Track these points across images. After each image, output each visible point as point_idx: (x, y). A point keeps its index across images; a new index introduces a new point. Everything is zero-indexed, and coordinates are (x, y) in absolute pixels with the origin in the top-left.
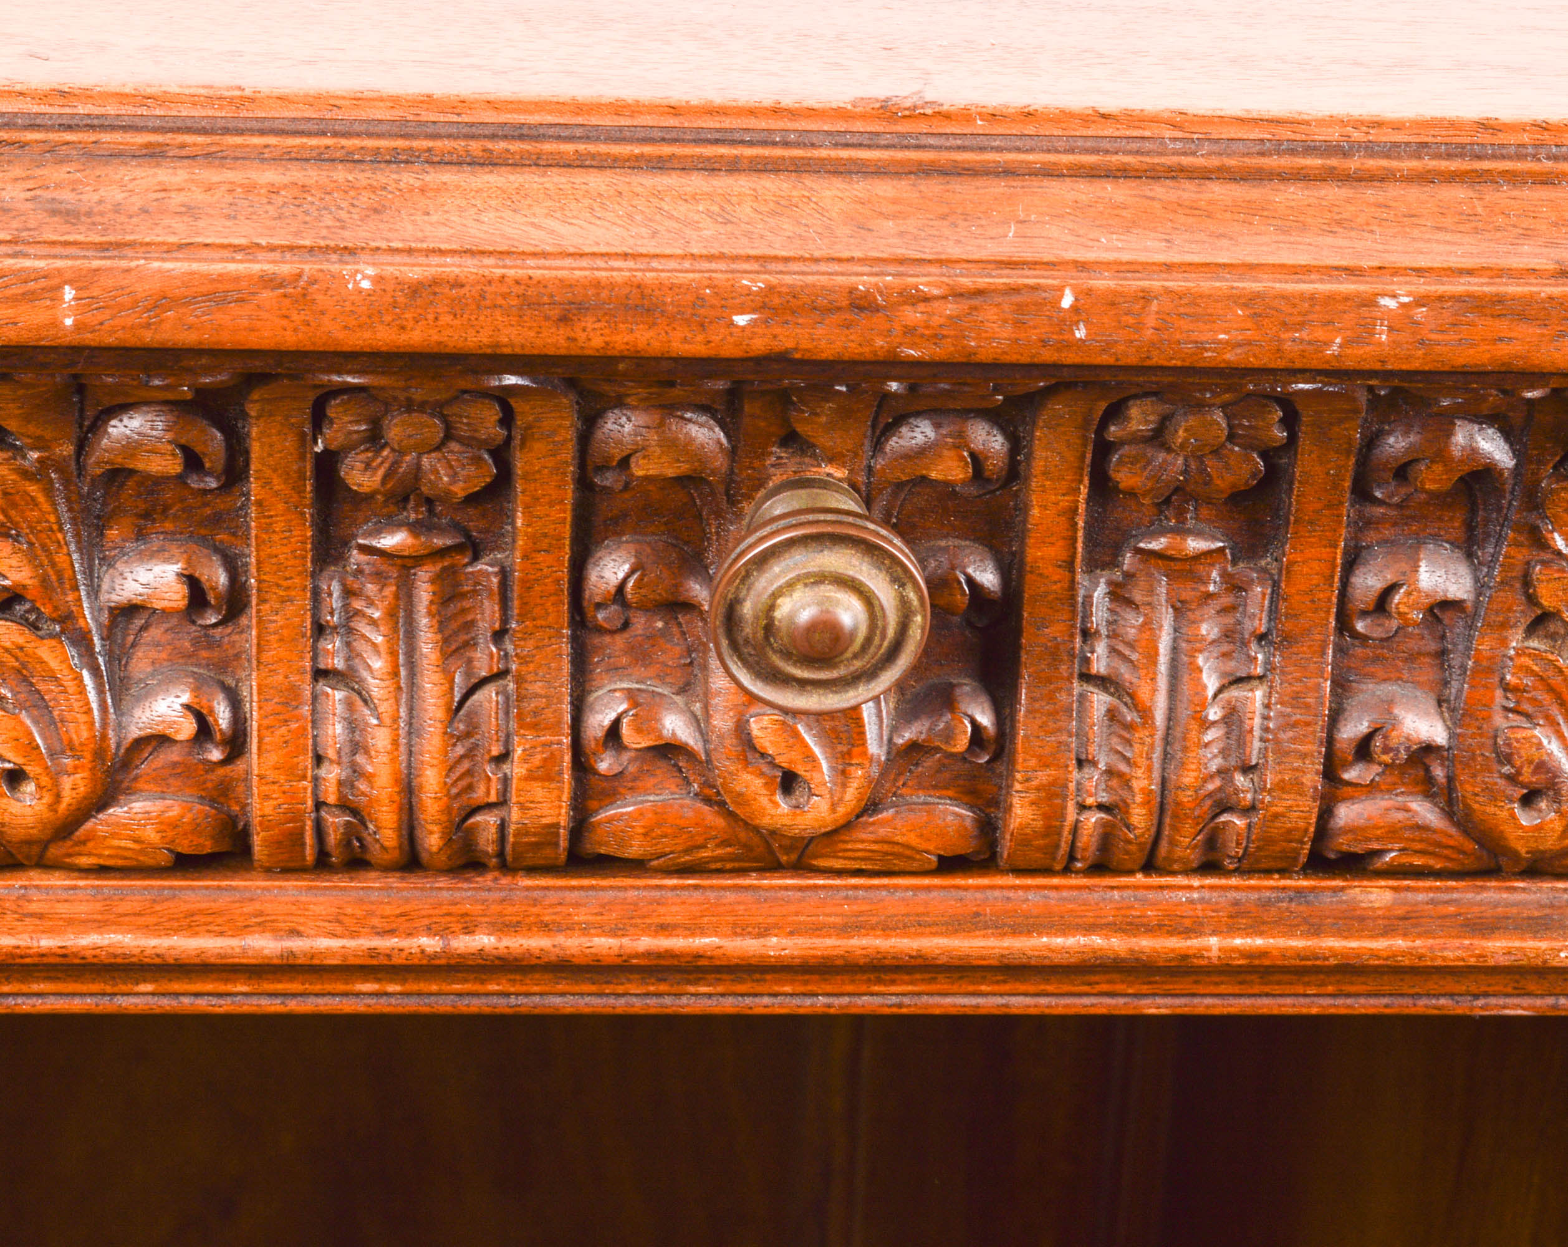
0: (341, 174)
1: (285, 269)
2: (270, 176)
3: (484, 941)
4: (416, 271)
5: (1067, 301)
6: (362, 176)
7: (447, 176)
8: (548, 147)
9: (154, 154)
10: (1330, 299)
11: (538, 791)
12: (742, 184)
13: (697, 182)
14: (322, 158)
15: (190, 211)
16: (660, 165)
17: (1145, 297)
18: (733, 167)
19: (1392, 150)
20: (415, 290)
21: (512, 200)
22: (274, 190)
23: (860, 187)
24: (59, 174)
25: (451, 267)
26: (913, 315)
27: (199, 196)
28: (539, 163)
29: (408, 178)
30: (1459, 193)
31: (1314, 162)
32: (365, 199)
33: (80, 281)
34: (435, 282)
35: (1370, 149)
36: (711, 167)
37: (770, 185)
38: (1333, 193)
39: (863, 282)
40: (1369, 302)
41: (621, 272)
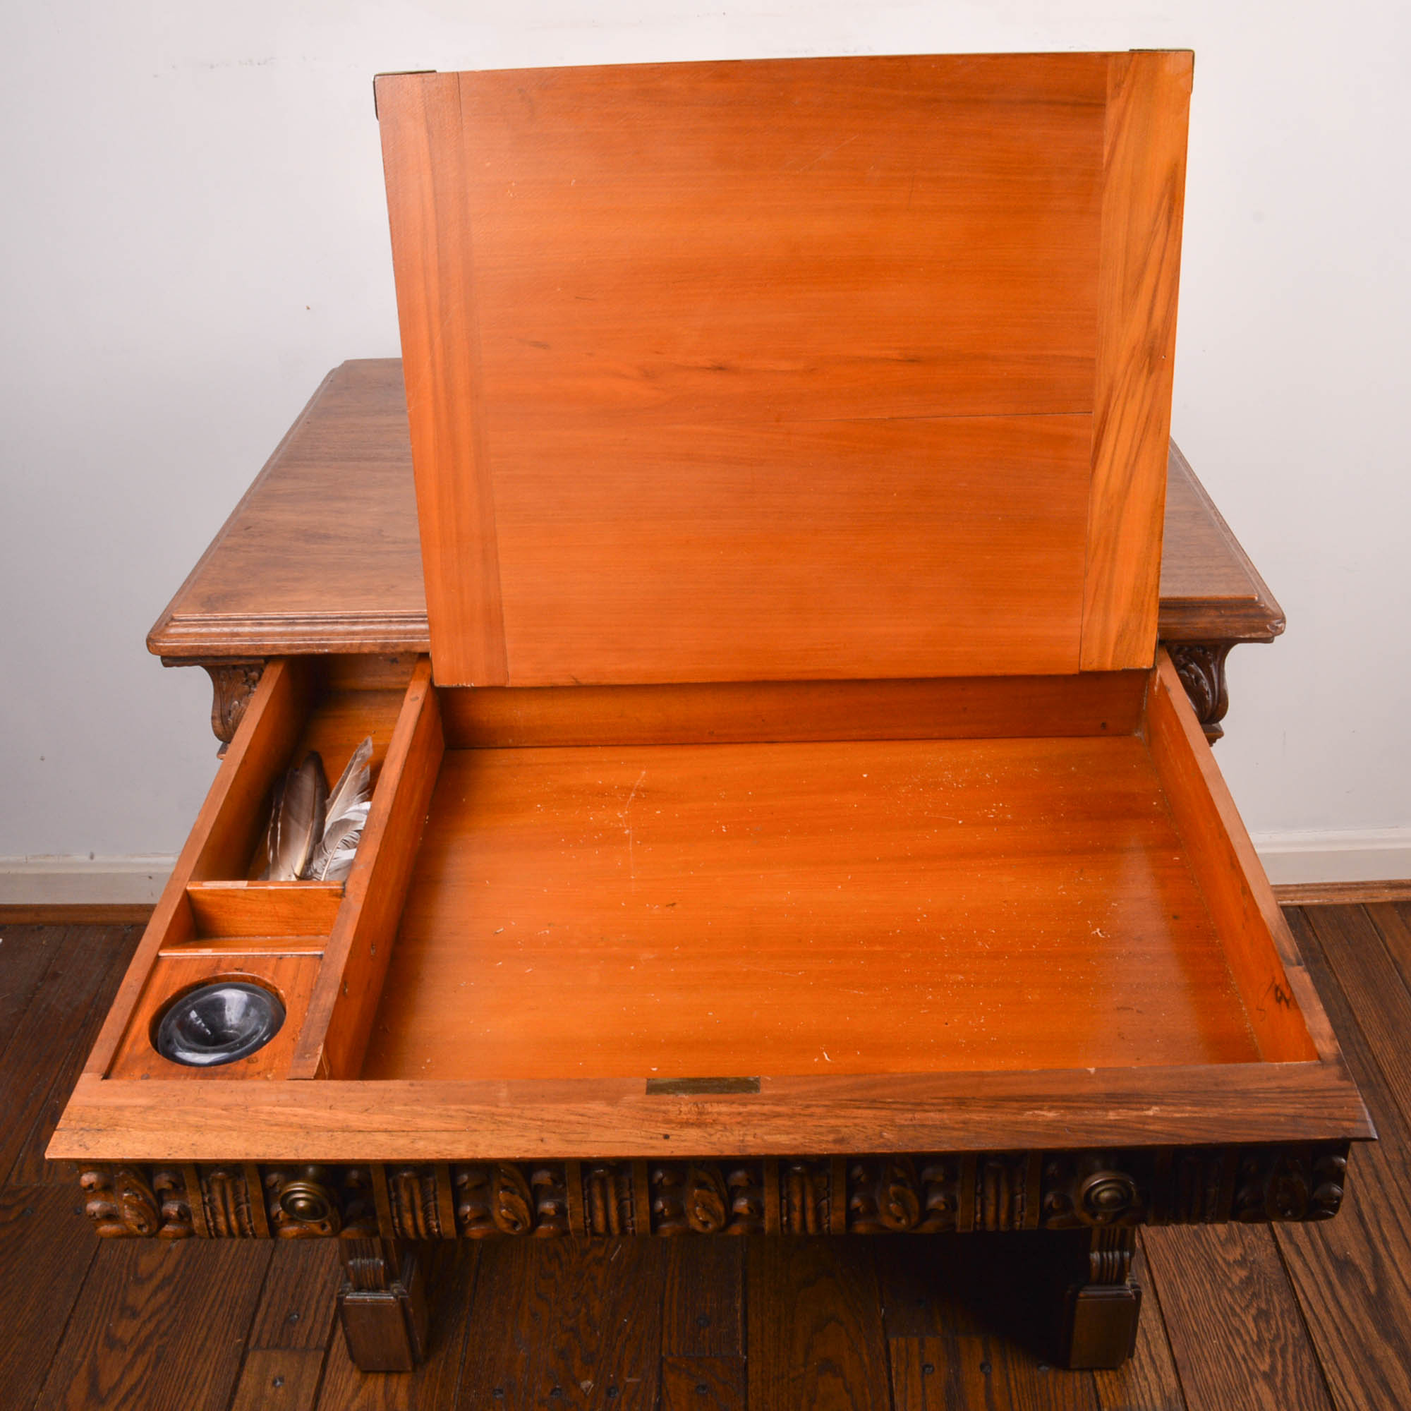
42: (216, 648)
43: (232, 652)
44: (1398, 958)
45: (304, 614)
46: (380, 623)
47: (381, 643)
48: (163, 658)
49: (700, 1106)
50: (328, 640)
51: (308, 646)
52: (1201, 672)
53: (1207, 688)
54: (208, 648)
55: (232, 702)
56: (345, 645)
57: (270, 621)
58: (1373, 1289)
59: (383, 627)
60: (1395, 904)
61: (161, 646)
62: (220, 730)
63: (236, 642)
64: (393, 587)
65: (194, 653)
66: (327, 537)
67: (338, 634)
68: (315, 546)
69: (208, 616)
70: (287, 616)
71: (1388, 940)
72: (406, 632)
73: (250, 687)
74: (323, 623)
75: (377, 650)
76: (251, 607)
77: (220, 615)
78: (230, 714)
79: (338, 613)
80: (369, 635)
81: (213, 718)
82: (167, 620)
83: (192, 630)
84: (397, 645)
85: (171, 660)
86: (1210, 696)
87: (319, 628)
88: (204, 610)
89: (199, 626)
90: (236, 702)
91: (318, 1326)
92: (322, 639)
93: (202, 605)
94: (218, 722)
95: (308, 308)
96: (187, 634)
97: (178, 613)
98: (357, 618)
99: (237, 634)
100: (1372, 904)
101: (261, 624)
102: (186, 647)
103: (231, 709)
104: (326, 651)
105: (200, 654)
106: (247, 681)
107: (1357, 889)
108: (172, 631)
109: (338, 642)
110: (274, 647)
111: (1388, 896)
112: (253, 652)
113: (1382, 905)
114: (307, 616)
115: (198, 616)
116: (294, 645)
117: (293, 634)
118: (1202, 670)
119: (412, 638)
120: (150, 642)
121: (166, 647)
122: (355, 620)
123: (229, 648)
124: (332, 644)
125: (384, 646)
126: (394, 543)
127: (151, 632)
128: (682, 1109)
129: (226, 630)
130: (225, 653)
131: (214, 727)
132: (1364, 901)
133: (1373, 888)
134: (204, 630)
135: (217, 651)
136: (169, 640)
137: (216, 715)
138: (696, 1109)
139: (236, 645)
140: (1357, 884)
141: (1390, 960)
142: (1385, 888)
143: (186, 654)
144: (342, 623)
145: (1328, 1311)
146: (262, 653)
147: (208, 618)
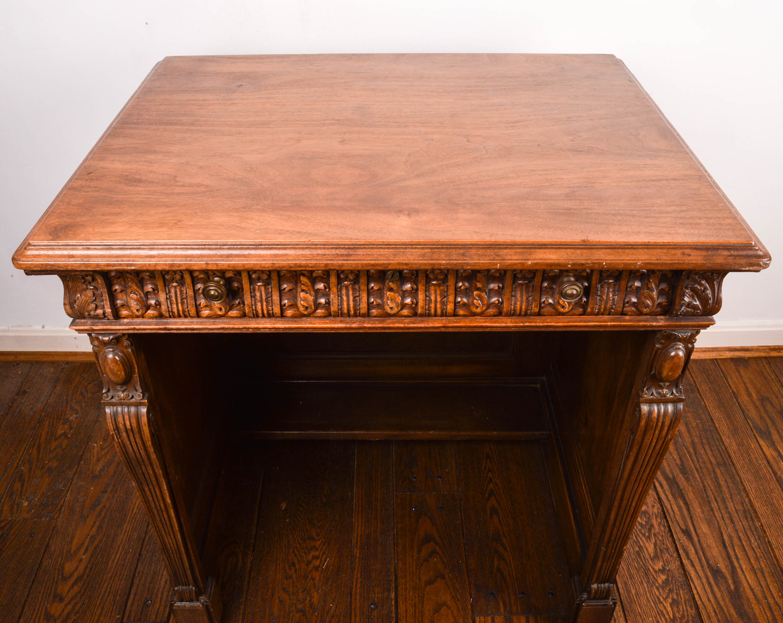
0: (526, 250)
1: (522, 262)
2: (518, 250)
3: (528, 324)
4: (535, 262)
5: (604, 264)
6: (528, 250)
7: (537, 250)
8: (548, 246)
9: (506, 248)
10: (632, 263)
11: (535, 308)
12: (569, 250)
13: (564, 250)
14: (524, 248)
15: (510, 255)
16: (560, 248)
17: (613, 263)
18: (568, 248)
19: (639, 245)
20: (535, 264)
21: (545, 253)
22: (519, 252)
23: (582, 251)
24: (496, 251)
25: (538, 261)
26: (588, 265)
27: (511, 253)
28: (547, 248)
29: (533, 250)
30: (646, 250)
31: (630, 247)
32: (529, 253)
33: (500, 263)
34: (538, 263)
35: (636, 245)
36: (565, 248)
37: (572, 250)
38: (632, 250)
39: (583, 262)
40: (636, 263)
41: (557, 262)
42: (59, 266)
43: (69, 268)
44: (735, 390)
45: (118, 242)
46: (169, 249)
47: (169, 264)
48: (25, 270)
50: (134, 261)
51: (120, 265)
52: (707, 286)
53: (710, 296)
54: (53, 265)
55: (76, 295)
56: (145, 265)
57: (95, 247)
58: (732, 587)
59: (171, 252)
60: (732, 359)
61: (21, 264)
62: (70, 311)
63: (71, 262)
64: (180, 221)
65: (44, 268)
66: (140, 181)
67: (141, 257)
68: (131, 188)
69: (53, 243)
70: (106, 244)
71: (729, 380)
72: (186, 256)
73: (87, 286)
74: (131, 249)
75: (167, 268)
76: (82, 236)
77: (61, 242)
78: (75, 302)
79: (141, 242)
80: (162, 258)
81: (65, 304)
82: (26, 245)
83: (42, 252)
84: (180, 265)
85: (30, 272)
86: (711, 300)
87: (128, 252)
88: (51, 237)
89: (47, 249)
90: (79, 295)
91: (162, 608)
92: (129, 261)
93: (50, 234)
94: (68, 307)
95: (147, 24)
96: (39, 256)
97: (32, 240)
98: (154, 245)
99: (72, 256)
100: (720, 359)
101: (89, 249)
102: (38, 264)
103: (76, 299)
104: (133, 268)
105: (48, 269)
106: (85, 282)
107: (713, 351)
108: (29, 253)
109: (140, 262)
110: (98, 265)
111: (728, 355)
112: (83, 268)
113: (725, 360)
114: (119, 244)
115: (45, 243)
116: (110, 264)
117: (110, 256)
118: (709, 285)
119: (191, 261)
120: (13, 259)
121: (24, 264)
122: (152, 247)
123: (67, 265)
124: (136, 264)
125: (172, 265)
126: (183, 186)
127: (16, 252)
129: (65, 252)
130: (65, 268)
131: (66, 310)
132: (715, 358)
133: (721, 351)
134: (50, 253)
135: (59, 267)
136: (27, 259)
137: (67, 303)
139: (72, 264)
140: (713, 348)
141: (731, 391)
142: (727, 351)
143: (39, 269)
144: (144, 249)
145: (709, 601)
146: (90, 269)
147: (53, 244)
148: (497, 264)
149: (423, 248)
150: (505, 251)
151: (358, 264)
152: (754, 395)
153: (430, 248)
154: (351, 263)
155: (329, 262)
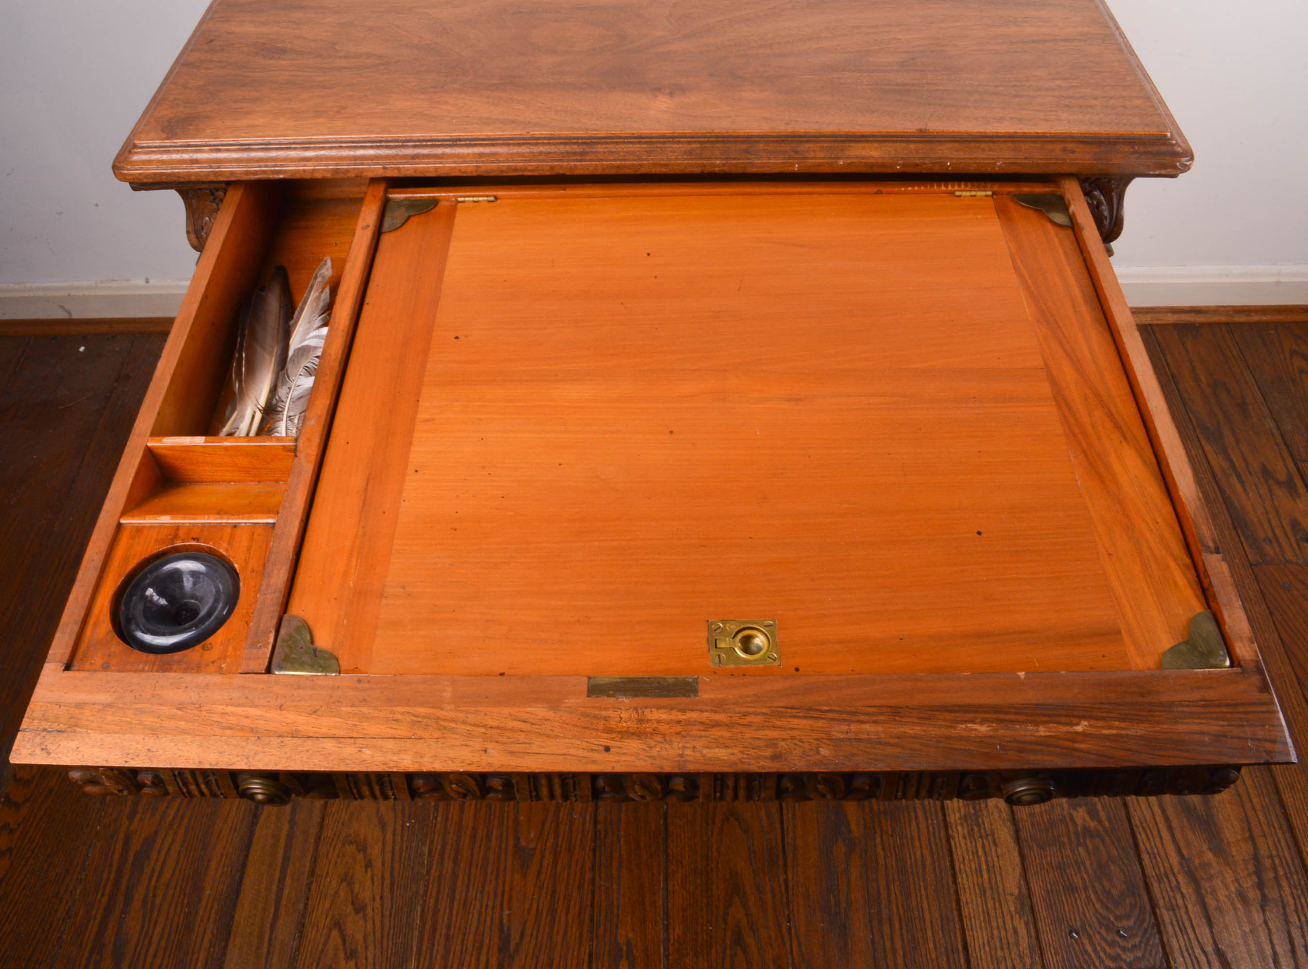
0: (836, 144)
1: (830, 161)
2: (825, 145)
4: (849, 161)
5: (949, 164)
6: (840, 145)
7: (852, 144)
8: (869, 139)
9: (808, 142)
10: (990, 163)
12: (898, 145)
13: (891, 144)
14: (833, 141)
15: (814, 151)
16: (886, 141)
17: (961, 163)
18: (897, 142)
19: (1001, 137)
20: (849, 164)
21: (863, 148)
22: (827, 147)
23: (917, 145)
24: (794, 145)
25: (854, 160)
26: (924, 166)
27: (815, 148)
28: (867, 141)
29: (847, 145)
30: (1010, 144)
31: (987, 139)
32: (841, 149)
33: (798, 163)
34: (852, 163)
35: (997, 137)
36: (893, 142)
37: (903, 145)
38: (990, 144)
39: (917, 161)
40: (995, 163)
41: (880, 161)
42: (178, 175)
43: (193, 178)
44: (1175, 371)
45: (259, 140)
46: (331, 148)
47: (332, 169)
48: (131, 184)
49: (640, 712)
50: (282, 166)
51: (264, 172)
52: (1102, 198)
54: (168, 175)
55: (203, 218)
56: (298, 171)
57: (227, 148)
59: (333, 153)
60: (1175, 325)
61: (126, 174)
62: (196, 242)
63: (195, 169)
64: (344, 108)
65: (158, 179)
66: (283, 51)
67: (292, 160)
68: (272, 62)
69: (168, 143)
70: (242, 142)
71: (1169, 357)
72: (355, 158)
73: (218, 205)
74: (277, 149)
75: (329, 175)
76: (208, 132)
77: (179, 142)
78: (203, 229)
79: (291, 139)
80: (321, 161)
81: (188, 232)
82: (129, 147)
83: (154, 157)
84: (347, 171)
85: (139, 185)
87: (273, 154)
88: (164, 135)
89: (160, 153)
90: (207, 219)
92: (276, 166)
93: (163, 131)
94: (193, 236)
96: (150, 162)
97: (139, 139)
98: (310, 143)
99: (196, 161)
100: (1157, 325)
101: (219, 151)
102: (149, 174)
103: (203, 224)
104: (281, 176)
105: (163, 180)
106: (214, 199)
107: (1147, 313)
108: (135, 158)
109: (291, 168)
110: (232, 173)
111: (1171, 318)
112: (212, 178)
113: (1164, 326)
114: (260, 142)
115: (157, 143)
116: (250, 171)
117: (249, 160)
118: (1104, 197)
119: (362, 164)
120: (115, 168)
121: (130, 174)
122: (306, 145)
123: (189, 174)
124: (286, 171)
125: (336, 171)
126: (345, 57)
127: (117, 157)
128: (622, 716)
129: (186, 156)
130: (187, 179)
131: (190, 240)
132: (1151, 322)
133: (1159, 312)
134: (165, 157)
135: (179, 177)
136: (133, 167)
137: (191, 230)
138: (636, 716)
139: (197, 172)
140: (1147, 308)
141: (1169, 373)
142: (1169, 312)
143: (151, 181)
144: (295, 149)
146: (222, 179)
147: (168, 144)
148: (794, 164)
149: (689, 143)
150: (807, 146)
151: (597, 165)
152: (1203, 379)
153: (700, 142)
154: (587, 165)
155: (556, 163)
